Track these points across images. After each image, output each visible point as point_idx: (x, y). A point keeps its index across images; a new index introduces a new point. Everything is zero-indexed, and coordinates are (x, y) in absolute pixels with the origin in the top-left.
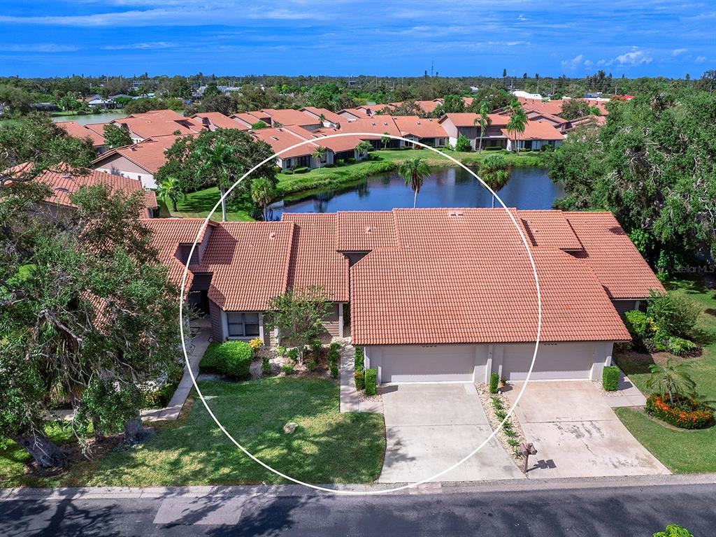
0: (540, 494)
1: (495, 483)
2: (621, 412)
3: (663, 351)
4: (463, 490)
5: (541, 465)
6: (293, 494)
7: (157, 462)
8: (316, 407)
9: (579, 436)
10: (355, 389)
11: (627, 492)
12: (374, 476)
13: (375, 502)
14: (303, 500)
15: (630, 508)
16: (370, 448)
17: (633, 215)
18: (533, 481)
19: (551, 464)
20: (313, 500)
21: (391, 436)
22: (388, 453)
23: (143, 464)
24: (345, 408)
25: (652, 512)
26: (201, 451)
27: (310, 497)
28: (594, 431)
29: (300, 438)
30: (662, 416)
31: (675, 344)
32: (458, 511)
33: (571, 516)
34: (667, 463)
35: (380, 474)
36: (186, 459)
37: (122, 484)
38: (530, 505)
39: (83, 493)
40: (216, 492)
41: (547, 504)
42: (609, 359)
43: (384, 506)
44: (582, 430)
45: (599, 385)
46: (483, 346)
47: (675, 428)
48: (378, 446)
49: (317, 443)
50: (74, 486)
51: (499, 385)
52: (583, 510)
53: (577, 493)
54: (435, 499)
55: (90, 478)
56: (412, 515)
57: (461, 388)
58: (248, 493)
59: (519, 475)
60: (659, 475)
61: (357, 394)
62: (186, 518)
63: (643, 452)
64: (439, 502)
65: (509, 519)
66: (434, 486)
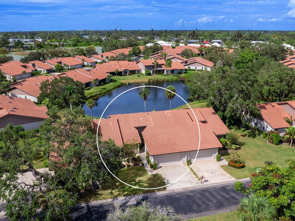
0: (206, 188)
1: (195, 187)
2: (222, 166)
3: (231, 149)
4: (188, 189)
5: (205, 181)
6: (147, 196)
7: (106, 193)
8: (142, 174)
9: (213, 173)
10: (150, 168)
11: (226, 185)
12: (165, 189)
13: (168, 194)
14: (149, 197)
15: (228, 188)
16: (161, 182)
17: (218, 107)
18: (204, 185)
19: (207, 181)
20: (152, 196)
21: (165, 179)
22: (166, 183)
23: (102, 194)
24: (150, 174)
25: (232, 188)
26: (116, 189)
27: (151, 196)
28: (216, 172)
29: (141, 183)
30: (232, 166)
31: (234, 147)
32: (188, 194)
33: (215, 191)
34: (235, 177)
35: (166, 188)
36: (113, 191)
37: (100, 199)
38: (205, 190)
39: (90, 203)
40: (126, 198)
41: (209, 190)
42: (217, 152)
43: (170, 195)
44: (213, 172)
45: (215, 160)
46: (184, 152)
47: (236, 169)
48: (163, 182)
49: (147, 183)
50: (87, 202)
51: (189, 163)
52: (217, 190)
53: (215, 186)
54: (182, 192)
55: (90, 199)
56: (178, 196)
57: (179, 165)
58: (135, 197)
59: (201, 184)
60: (233, 180)
61: (151, 169)
62: (123, 204)
63: (229, 175)
64: (183, 192)
65: (201, 194)
66: (181, 189)
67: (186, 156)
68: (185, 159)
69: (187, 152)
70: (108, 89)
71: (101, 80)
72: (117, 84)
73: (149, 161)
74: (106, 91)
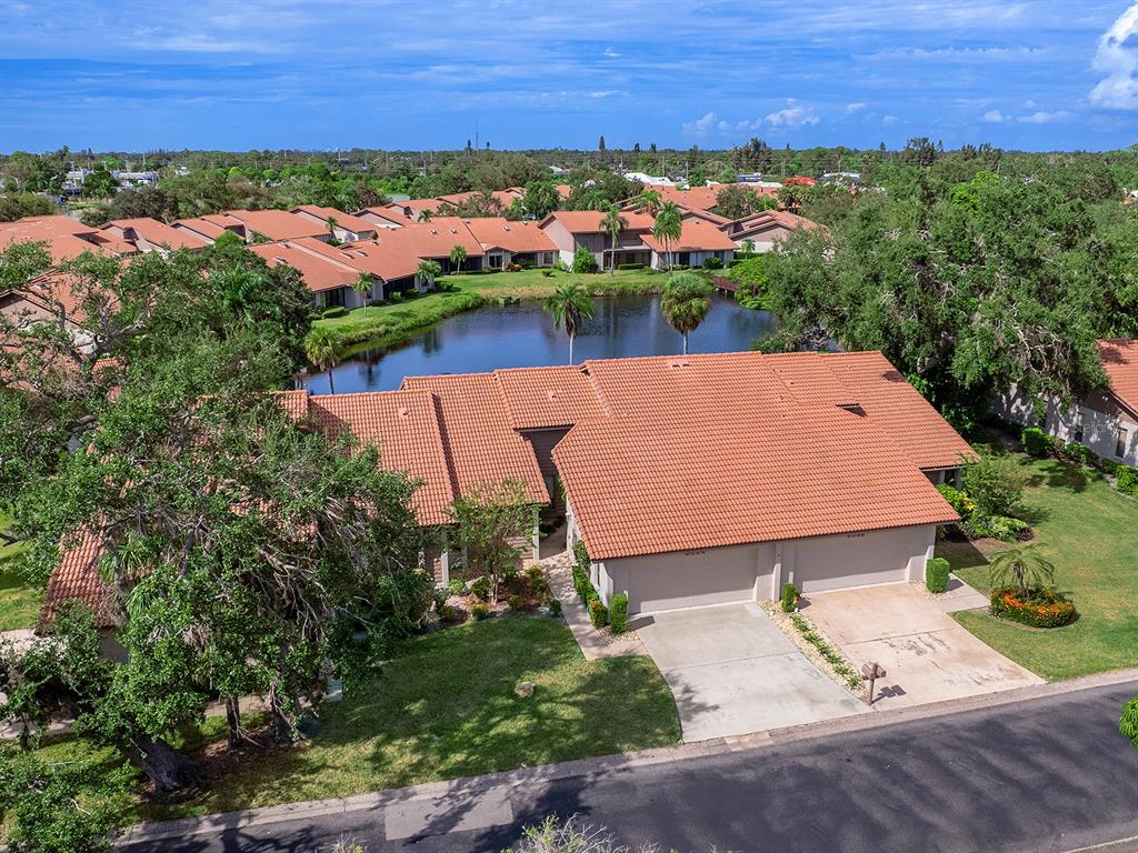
0: (900, 728)
1: (837, 722)
2: (962, 617)
3: (986, 537)
4: (801, 736)
5: (888, 692)
6: (572, 774)
7: (346, 759)
8: (548, 656)
9: (920, 652)
10: (590, 628)
11: (1002, 711)
12: (675, 735)
13: (691, 766)
14: (590, 780)
15: (1013, 727)
16: (653, 700)
18: (884, 713)
19: (897, 691)
20: (603, 777)
21: (674, 683)
22: (679, 705)
23: (324, 766)
24: (591, 654)
25: (1040, 728)
26: (407, 736)
27: (598, 774)
28: (935, 644)
29: (545, 701)
30: (1015, 615)
31: (1000, 525)
32: (807, 762)
33: (948, 747)
34: (1038, 671)
35: (681, 732)
36: (389, 750)
37: (309, 797)
38: (893, 742)
39: (250, 817)
40: (459, 788)
41: (914, 738)
42: (931, 549)
43: (705, 769)
44: (922, 646)
45: (922, 587)
46: (767, 545)
47: (1033, 629)
48: (662, 696)
49: (574, 704)
50: (229, 809)
51: (792, 599)
52: (959, 738)
53: (943, 720)
54: (769, 751)
55: (252, 795)
56: (748, 775)
57: (742, 610)
58: (506, 781)
59: (865, 709)
60: (1033, 686)
61: (598, 633)
62: (433, 825)
63: (1006, 663)
64: (775, 755)
65: (871, 761)
66: (760, 737)
67: (778, 567)
68: (773, 579)
69: (779, 545)
70: (421, 317)
71: (390, 282)
72: (456, 301)
73: (585, 592)
74: (410, 322)
